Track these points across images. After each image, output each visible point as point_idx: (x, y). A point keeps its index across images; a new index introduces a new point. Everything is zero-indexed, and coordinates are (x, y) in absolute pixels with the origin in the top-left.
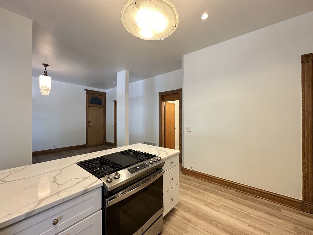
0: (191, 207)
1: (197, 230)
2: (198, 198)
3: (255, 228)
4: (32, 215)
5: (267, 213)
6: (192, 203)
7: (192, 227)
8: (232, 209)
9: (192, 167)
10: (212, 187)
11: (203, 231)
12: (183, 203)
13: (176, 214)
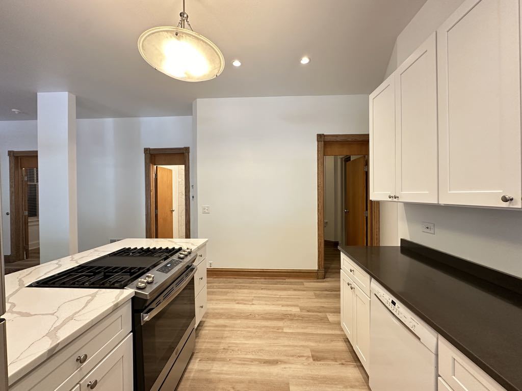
0: (222, 311)
1: (235, 331)
2: (226, 300)
3: (288, 306)
4: (55, 352)
5: (295, 290)
6: (221, 307)
7: (229, 330)
8: (265, 297)
9: (211, 264)
10: (240, 283)
11: (242, 329)
12: (210, 311)
13: (206, 326)
